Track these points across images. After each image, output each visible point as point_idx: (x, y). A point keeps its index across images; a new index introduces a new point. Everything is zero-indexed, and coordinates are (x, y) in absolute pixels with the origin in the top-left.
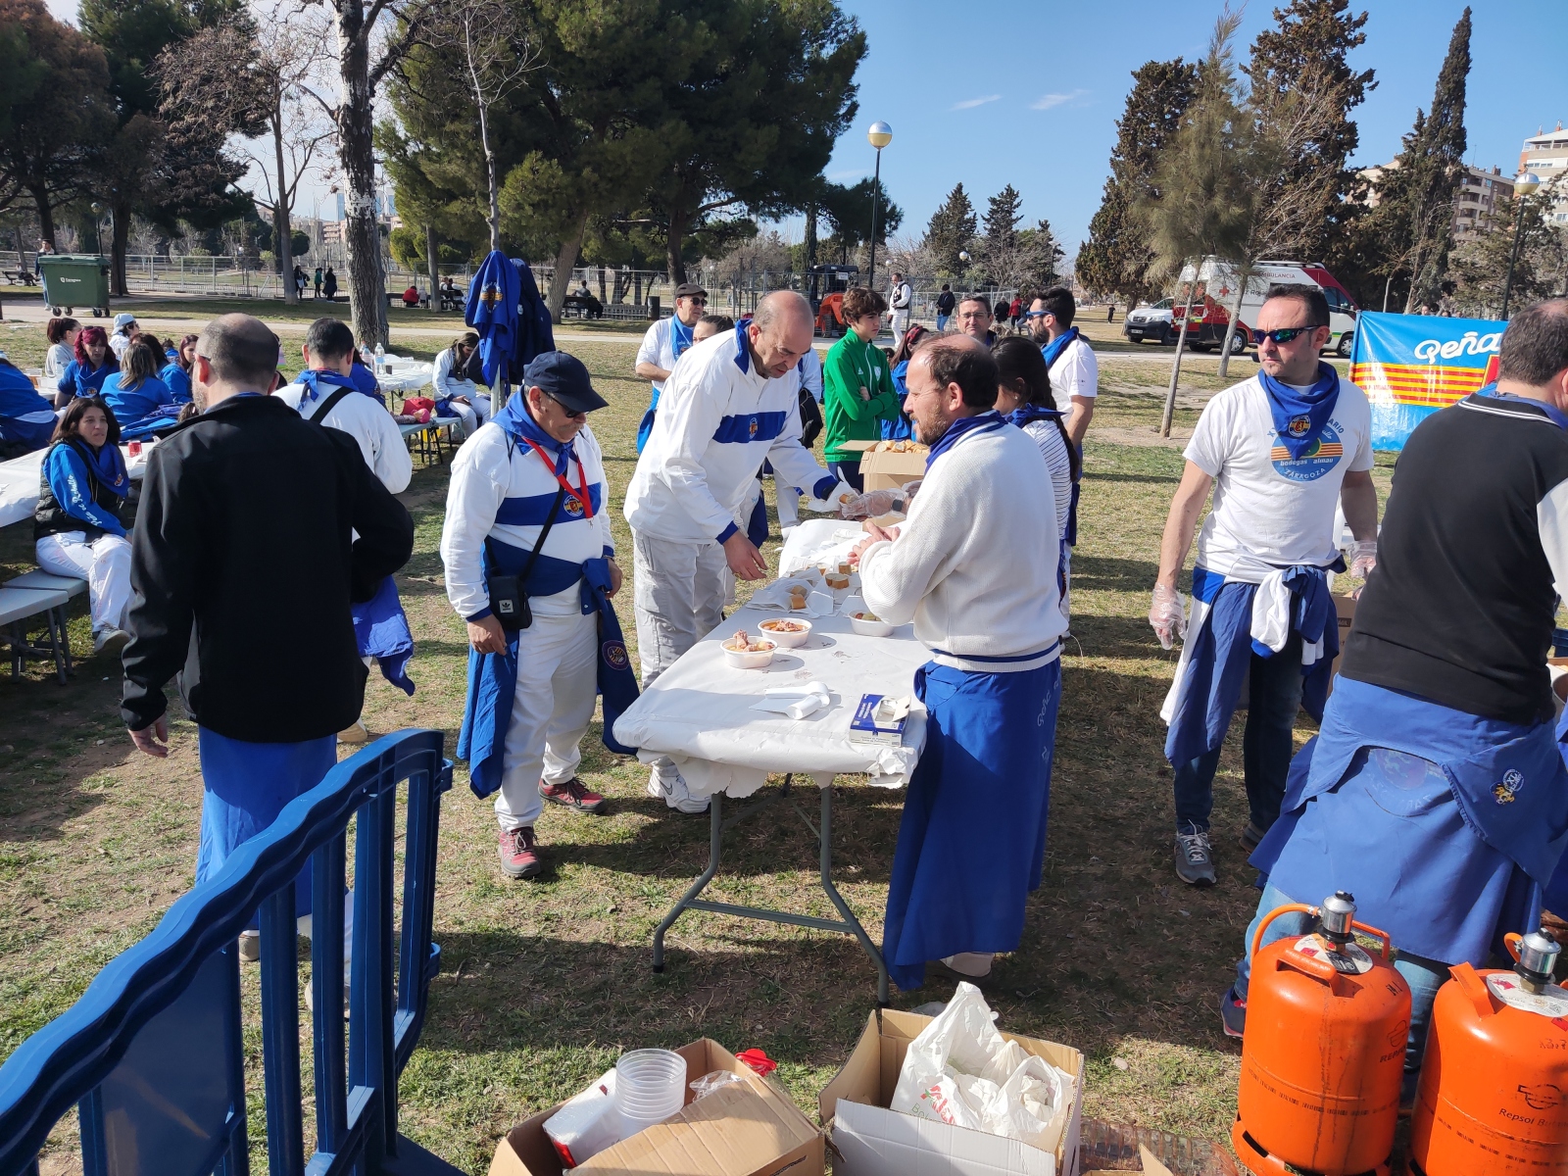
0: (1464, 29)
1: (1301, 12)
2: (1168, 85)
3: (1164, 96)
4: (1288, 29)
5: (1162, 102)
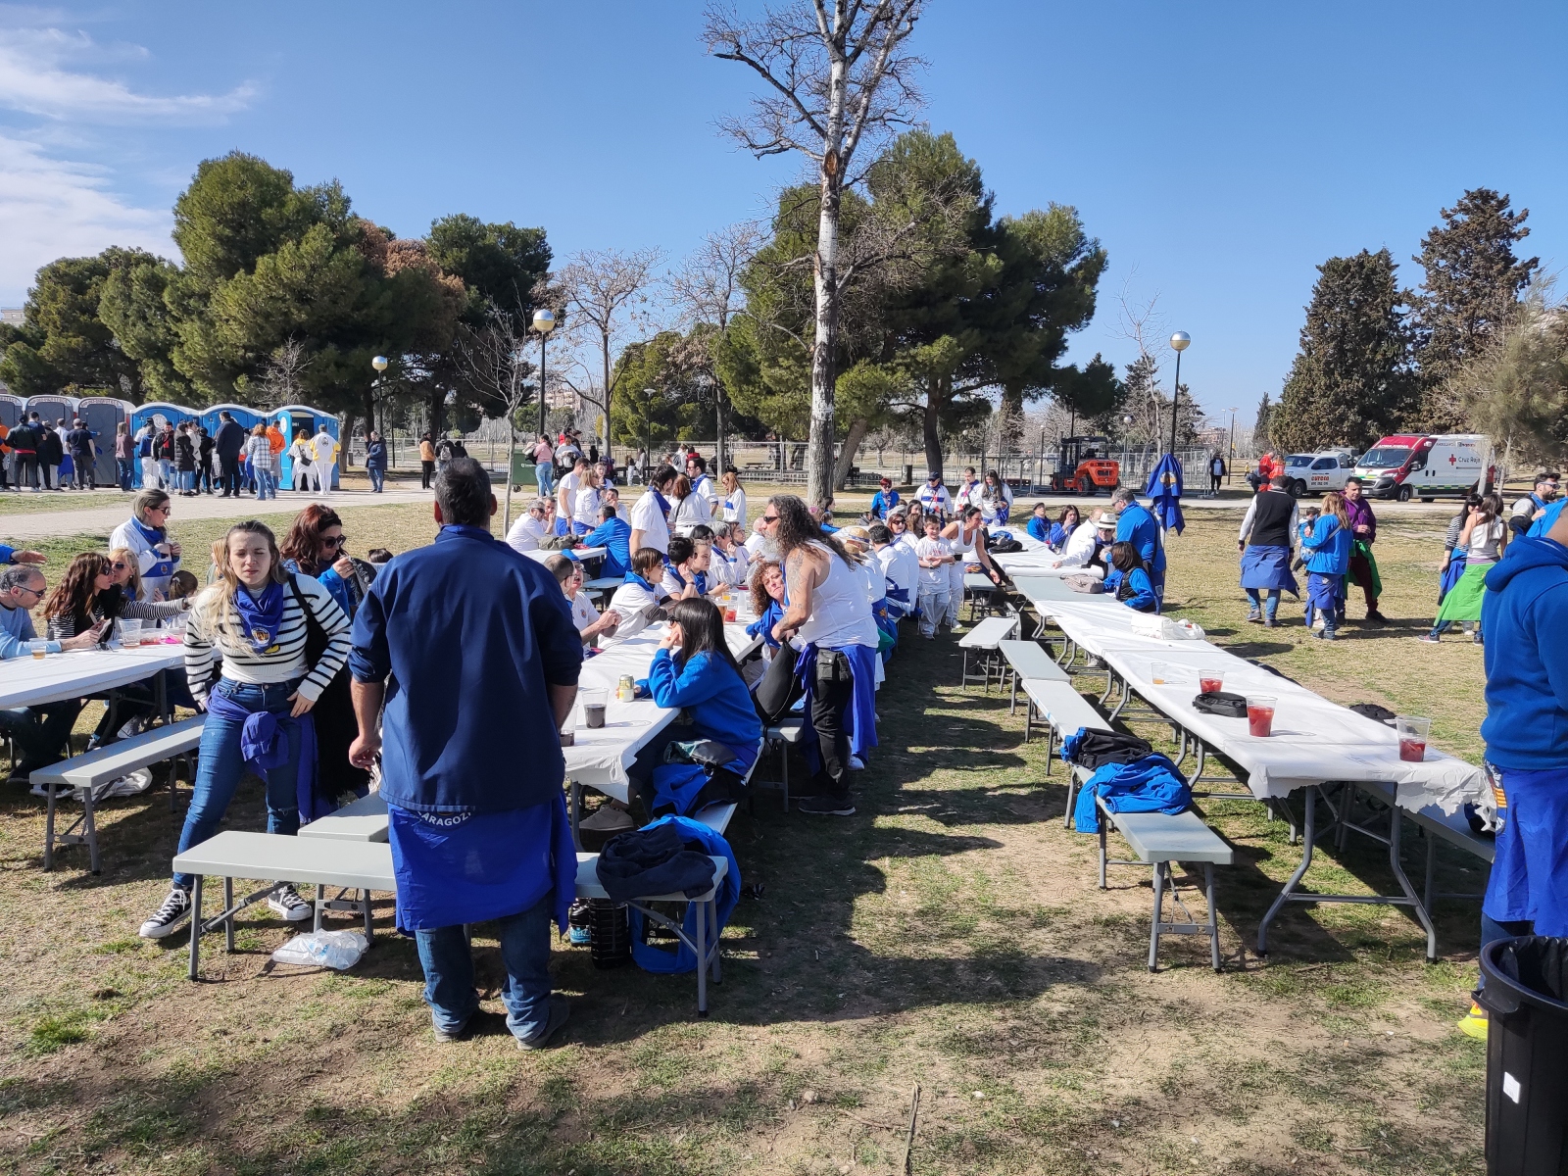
1: (1466, 210)
2: (1353, 277)
3: (1349, 286)
4: (1455, 226)
5: (1348, 292)
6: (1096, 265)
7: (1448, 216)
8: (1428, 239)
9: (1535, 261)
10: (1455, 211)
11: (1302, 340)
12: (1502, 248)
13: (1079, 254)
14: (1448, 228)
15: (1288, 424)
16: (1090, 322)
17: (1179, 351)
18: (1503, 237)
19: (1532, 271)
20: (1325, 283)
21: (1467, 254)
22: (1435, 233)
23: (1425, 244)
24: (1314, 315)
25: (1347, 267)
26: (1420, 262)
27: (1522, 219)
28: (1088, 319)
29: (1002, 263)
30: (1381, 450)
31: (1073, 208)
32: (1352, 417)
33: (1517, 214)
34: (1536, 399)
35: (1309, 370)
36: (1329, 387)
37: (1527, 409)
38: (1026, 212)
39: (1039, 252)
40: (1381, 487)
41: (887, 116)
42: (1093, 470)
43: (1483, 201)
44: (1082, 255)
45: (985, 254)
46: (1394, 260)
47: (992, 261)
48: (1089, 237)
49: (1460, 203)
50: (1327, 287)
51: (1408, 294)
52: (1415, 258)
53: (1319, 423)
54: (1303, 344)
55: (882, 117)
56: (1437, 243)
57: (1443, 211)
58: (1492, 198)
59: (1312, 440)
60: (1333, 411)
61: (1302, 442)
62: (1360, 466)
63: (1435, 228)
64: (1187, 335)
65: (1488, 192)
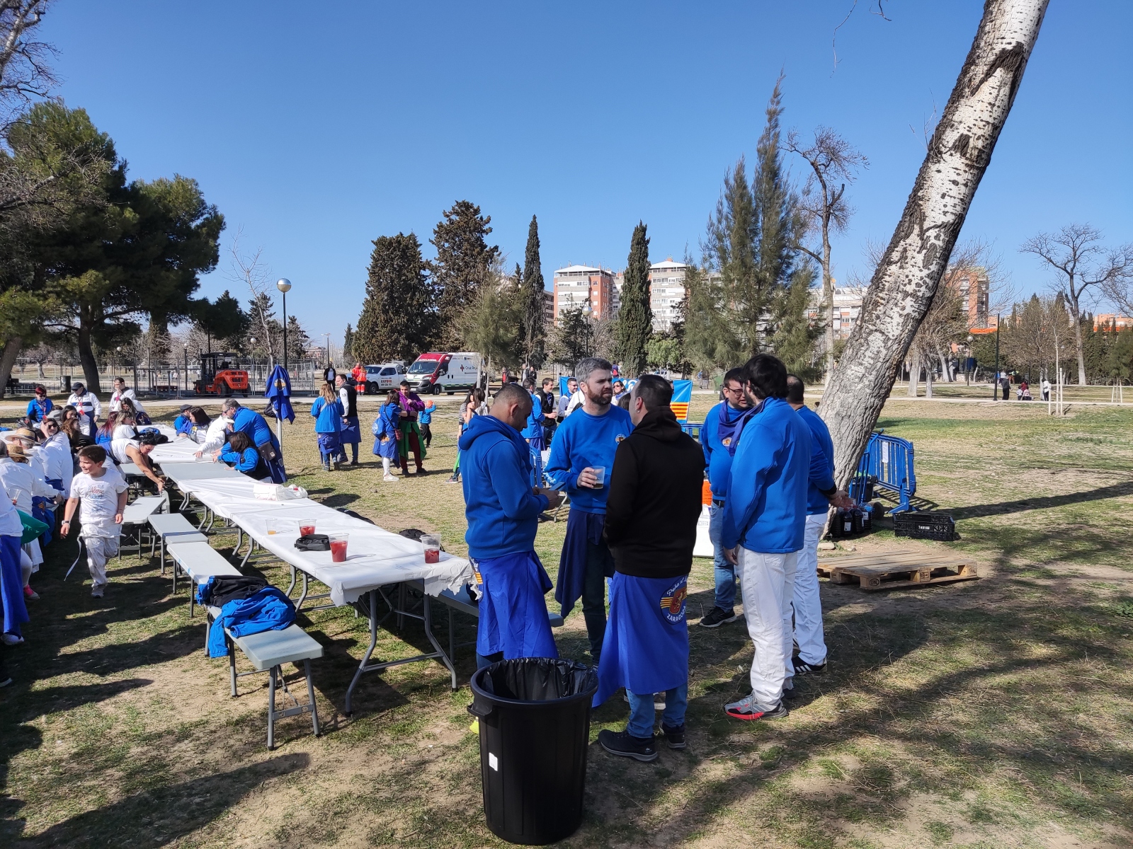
0: (534, 226)
1: (457, 213)
2: (395, 250)
3: (393, 256)
4: (452, 222)
5: (392, 259)
6: (216, 225)
7: (448, 216)
8: (437, 229)
9: (496, 248)
10: (451, 213)
11: (367, 289)
12: (479, 239)
13: (202, 215)
14: (448, 223)
15: (363, 345)
16: (216, 266)
17: (284, 292)
18: (479, 232)
19: (495, 254)
20: (378, 252)
21: (460, 241)
22: (441, 226)
23: (435, 232)
24: (373, 273)
25: (391, 243)
26: (433, 243)
27: (488, 221)
28: (214, 265)
29: (138, 216)
30: (421, 363)
31: (194, 181)
32: (402, 341)
33: (485, 219)
34: (501, 331)
35: (374, 310)
36: (387, 321)
37: (497, 338)
38: (156, 179)
39: (169, 211)
40: (423, 386)
41: (20, 86)
42: (228, 378)
43: (466, 209)
44: (205, 216)
45: (123, 207)
46: (419, 241)
47: (129, 213)
48: (209, 203)
49: (453, 209)
50: (380, 255)
51: (428, 263)
52: (431, 241)
53: (382, 345)
54: (368, 292)
55: (16, 86)
56: (443, 233)
57: (444, 212)
58: (471, 207)
59: (379, 356)
60: (390, 337)
61: (373, 357)
62: (409, 373)
63: (440, 223)
64: (288, 282)
65: (468, 203)
